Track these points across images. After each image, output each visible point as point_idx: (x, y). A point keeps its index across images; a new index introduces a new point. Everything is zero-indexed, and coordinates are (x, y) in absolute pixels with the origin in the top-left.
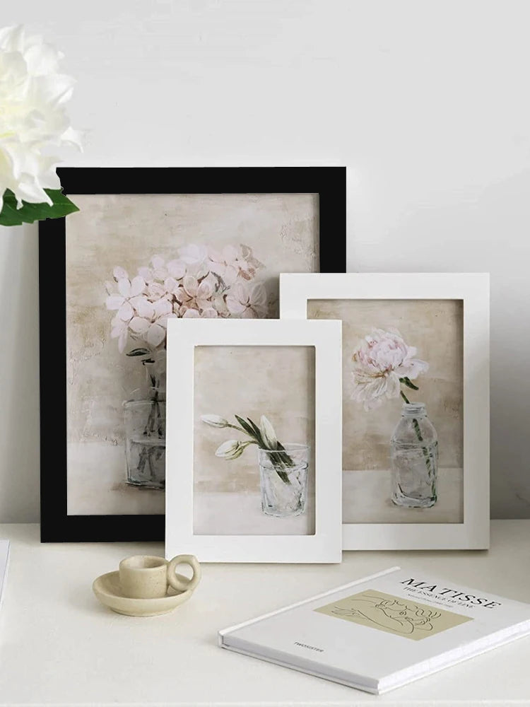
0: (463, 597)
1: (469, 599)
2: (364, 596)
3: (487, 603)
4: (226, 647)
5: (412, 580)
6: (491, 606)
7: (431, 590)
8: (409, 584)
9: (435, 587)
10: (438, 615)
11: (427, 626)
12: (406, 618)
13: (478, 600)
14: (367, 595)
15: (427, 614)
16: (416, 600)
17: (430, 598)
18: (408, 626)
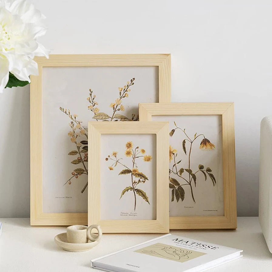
0: (201, 245)
1: (204, 246)
2: (156, 245)
3: (212, 248)
4: (94, 267)
5: (177, 239)
6: (214, 249)
7: (187, 243)
8: (176, 240)
9: (188, 242)
10: (191, 252)
11: (186, 257)
12: (176, 254)
13: (208, 246)
14: (157, 245)
15: (185, 252)
16: (180, 247)
17: (186, 246)
18: (178, 257)
